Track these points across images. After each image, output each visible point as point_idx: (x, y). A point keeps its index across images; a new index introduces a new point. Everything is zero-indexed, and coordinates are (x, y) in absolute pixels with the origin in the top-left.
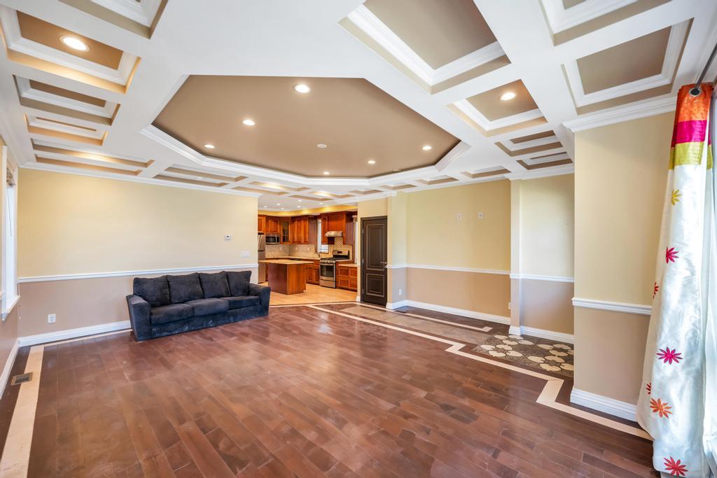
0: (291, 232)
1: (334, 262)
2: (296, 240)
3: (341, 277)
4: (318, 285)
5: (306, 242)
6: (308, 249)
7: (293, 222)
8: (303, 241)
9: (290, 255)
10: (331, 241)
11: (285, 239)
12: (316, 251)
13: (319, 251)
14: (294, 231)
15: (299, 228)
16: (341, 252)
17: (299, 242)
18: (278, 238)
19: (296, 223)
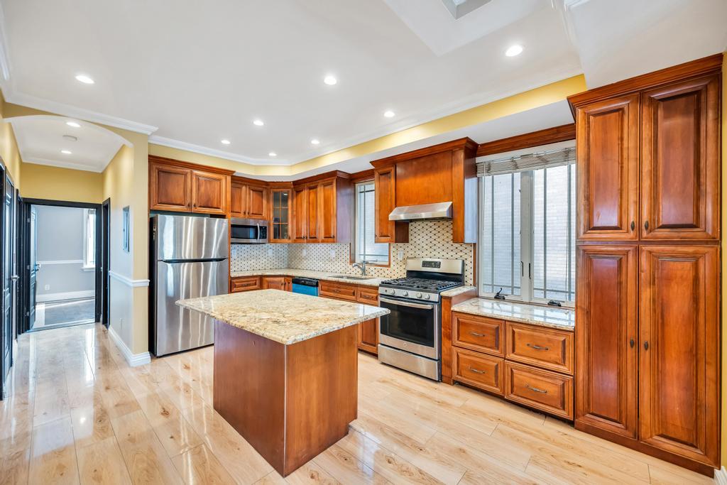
0: (293, 216)
1: (435, 297)
2: (304, 233)
3: (463, 351)
4: (375, 355)
5: (329, 238)
6: (333, 254)
7: (298, 192)
8: (321, 235)
9: (289, 267)
10: (401, 232)
11: (280, 233)
12: (352, 261)
13: (359, 259)
14: (299, 213)
15: (313, 205)
16: (437, 265)
17: (313, 239)
18: (264, 229)
19: (305, 193)
